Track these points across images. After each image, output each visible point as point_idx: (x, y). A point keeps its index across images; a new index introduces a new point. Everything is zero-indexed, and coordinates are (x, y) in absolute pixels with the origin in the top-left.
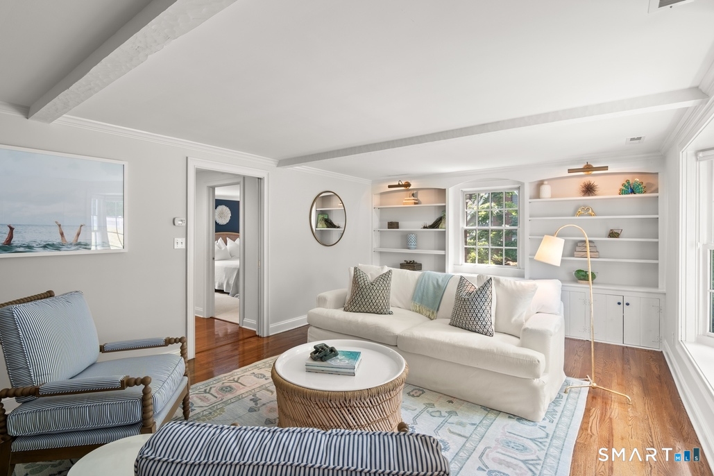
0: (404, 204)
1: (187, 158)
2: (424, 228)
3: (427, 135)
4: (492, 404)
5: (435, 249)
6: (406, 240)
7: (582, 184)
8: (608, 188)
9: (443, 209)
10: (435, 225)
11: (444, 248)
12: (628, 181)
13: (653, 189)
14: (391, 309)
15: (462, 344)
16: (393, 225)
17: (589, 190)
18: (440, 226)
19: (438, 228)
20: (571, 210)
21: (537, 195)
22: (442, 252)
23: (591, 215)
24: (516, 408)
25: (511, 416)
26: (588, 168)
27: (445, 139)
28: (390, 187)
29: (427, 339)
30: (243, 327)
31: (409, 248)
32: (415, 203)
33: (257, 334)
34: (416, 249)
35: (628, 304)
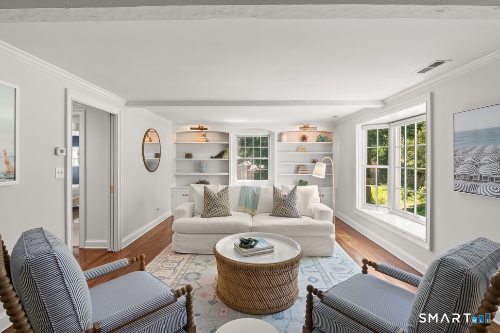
0: (198, 141)
1: (66, 90)
2: (212, 158)
3: (262, 101)
4: (311, 254)
5: (219, 172)
6: (199, 166)
7: (301, 135)
8: (312, 137)
9: (227, 146)
10: (220, 156)
11: (228, 171)
12: (320, 136)
13: (328, 140)
14: (231, 212)
15: (295, 224)
16: (188, 156)
17: (304, 139)
18: (223, 157)
19: (222, 158)
20: (295, 148)
21: (280, 140)
22: (226, 174)
23: (304, 152)
24: (323, 252)
25: (322, 257)
26: (306, 127)
27: (273, 105)
28: (191, 129)
29: (273, 225)
30: (85, 248)
31: (201, 172)
32: (206, 141)
33: (109, 250)
34: (206, 172)
35: (323, 196)
